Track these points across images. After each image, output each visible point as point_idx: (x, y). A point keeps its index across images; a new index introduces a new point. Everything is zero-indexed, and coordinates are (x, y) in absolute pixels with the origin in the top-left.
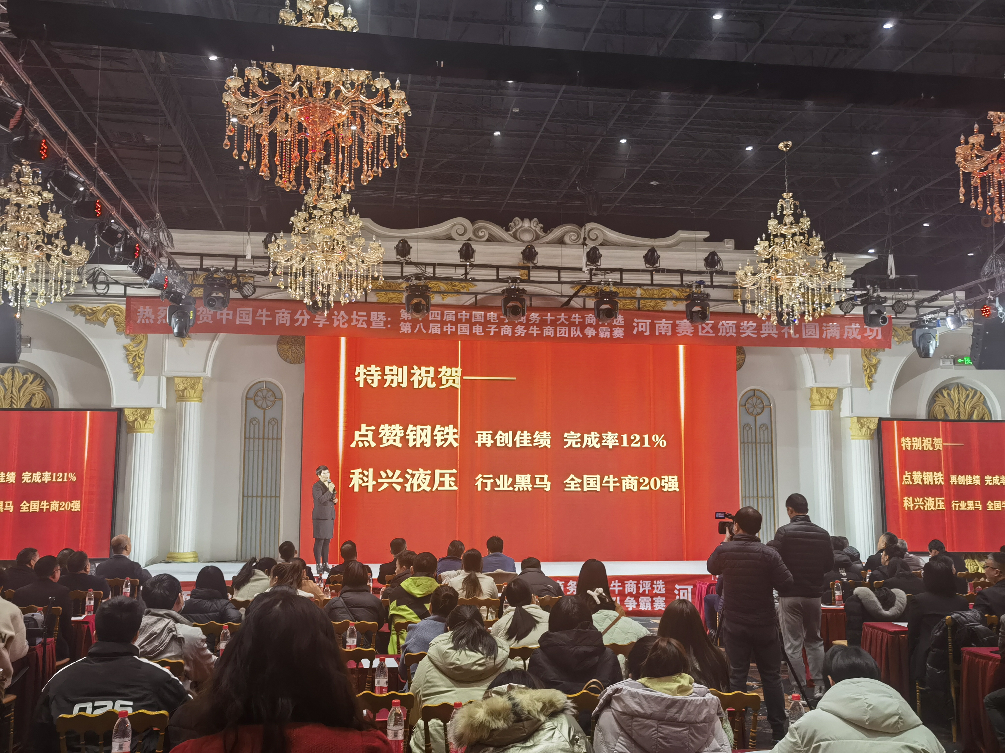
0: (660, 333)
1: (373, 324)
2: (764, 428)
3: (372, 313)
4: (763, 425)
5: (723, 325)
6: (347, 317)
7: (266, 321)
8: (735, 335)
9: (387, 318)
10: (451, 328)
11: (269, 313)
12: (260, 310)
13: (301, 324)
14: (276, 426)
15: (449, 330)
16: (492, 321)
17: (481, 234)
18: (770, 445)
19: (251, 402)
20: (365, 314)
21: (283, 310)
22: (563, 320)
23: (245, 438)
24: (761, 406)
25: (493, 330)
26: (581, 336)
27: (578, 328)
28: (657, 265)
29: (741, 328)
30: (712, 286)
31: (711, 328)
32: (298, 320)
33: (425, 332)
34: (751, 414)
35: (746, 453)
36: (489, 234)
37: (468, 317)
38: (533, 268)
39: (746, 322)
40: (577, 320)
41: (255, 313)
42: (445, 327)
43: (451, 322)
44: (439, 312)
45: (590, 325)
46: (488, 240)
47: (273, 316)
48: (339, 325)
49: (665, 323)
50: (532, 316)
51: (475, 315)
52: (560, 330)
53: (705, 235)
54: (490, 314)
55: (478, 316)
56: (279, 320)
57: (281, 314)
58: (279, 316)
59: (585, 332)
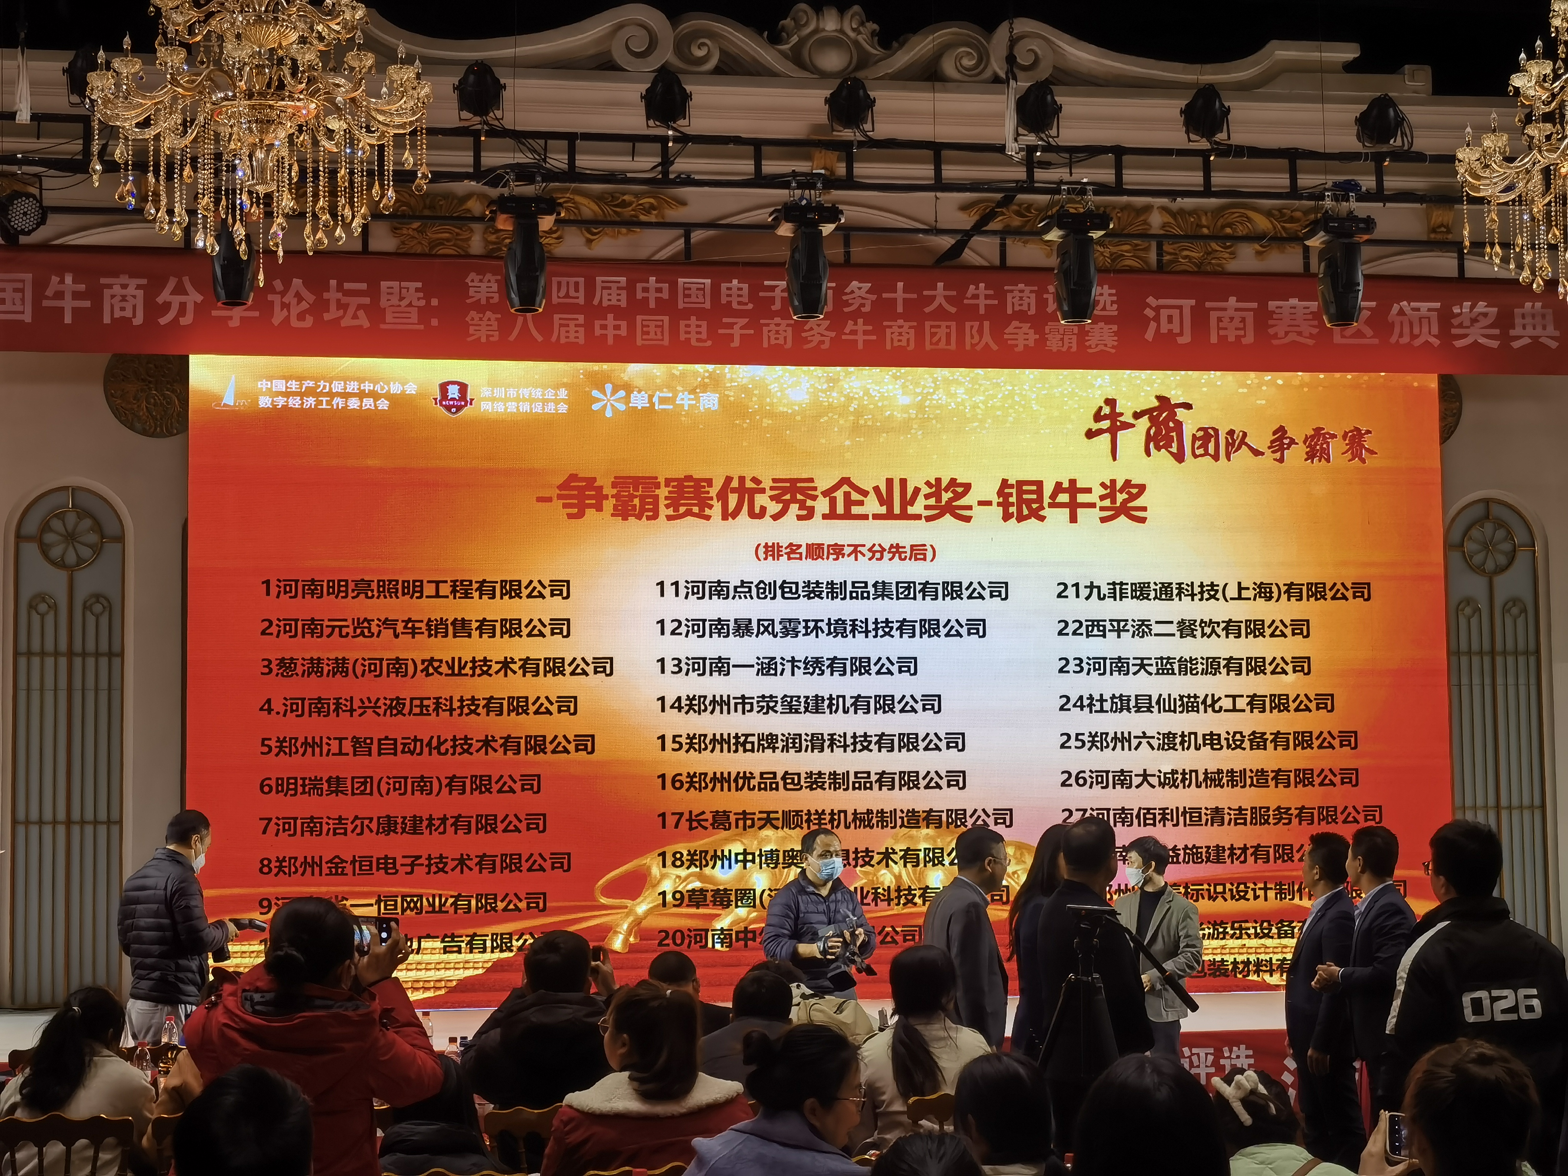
0: (1222, 339)
1: (389, 318)
2: (1515, 611)
3: (384, 284)
4: (1515, 601)
5: (1401, 312)
6: (310, 297)
7: (75, 310)
8: (1436, 342)
9: (427, 298)
10: (618, 327)
11: (82, 287)
12: (55, 279)
13: (176, 320)
14: (104, 620)
15: (610, 333)
16: (735, 306)
17: (700, 53)
18: (1532, 659)
19: (31, 550)
20: (363, 286)
21: (124, 279)
22: (940, 300)
23: (16, 654)
24: (1506, 547)
25: (737, 332)
26: (995, 347)
27: (986, 324)
28: (1221, 136)
29: (1455, 322)
30: (1379, 195)
31: (1368, 322)
32: (167, 306)
33: (540, 338)
34: (1479, 569)
35: (1465, 680)
36: (722, 51)
37: (665, 295)
38: (861, 144)
39: (1467, 304)
40: (982, 302)
41: (40, 287)
42: (597, 323)
43: (616, 310)
44: (581, 280)
45: (1021, 316)
46: (718, 71)
47: (95, 294)
48: (287, 319)
49: (1237, 310)
50: (852, 292)
51: (685, 289)
52: (933, 330)
53: (1348, 53)
54: (729, 285)
55: (693, 292)
56: (112, 306)
57: (117, 289)
58: (113, 297)
59: (1006, 336)
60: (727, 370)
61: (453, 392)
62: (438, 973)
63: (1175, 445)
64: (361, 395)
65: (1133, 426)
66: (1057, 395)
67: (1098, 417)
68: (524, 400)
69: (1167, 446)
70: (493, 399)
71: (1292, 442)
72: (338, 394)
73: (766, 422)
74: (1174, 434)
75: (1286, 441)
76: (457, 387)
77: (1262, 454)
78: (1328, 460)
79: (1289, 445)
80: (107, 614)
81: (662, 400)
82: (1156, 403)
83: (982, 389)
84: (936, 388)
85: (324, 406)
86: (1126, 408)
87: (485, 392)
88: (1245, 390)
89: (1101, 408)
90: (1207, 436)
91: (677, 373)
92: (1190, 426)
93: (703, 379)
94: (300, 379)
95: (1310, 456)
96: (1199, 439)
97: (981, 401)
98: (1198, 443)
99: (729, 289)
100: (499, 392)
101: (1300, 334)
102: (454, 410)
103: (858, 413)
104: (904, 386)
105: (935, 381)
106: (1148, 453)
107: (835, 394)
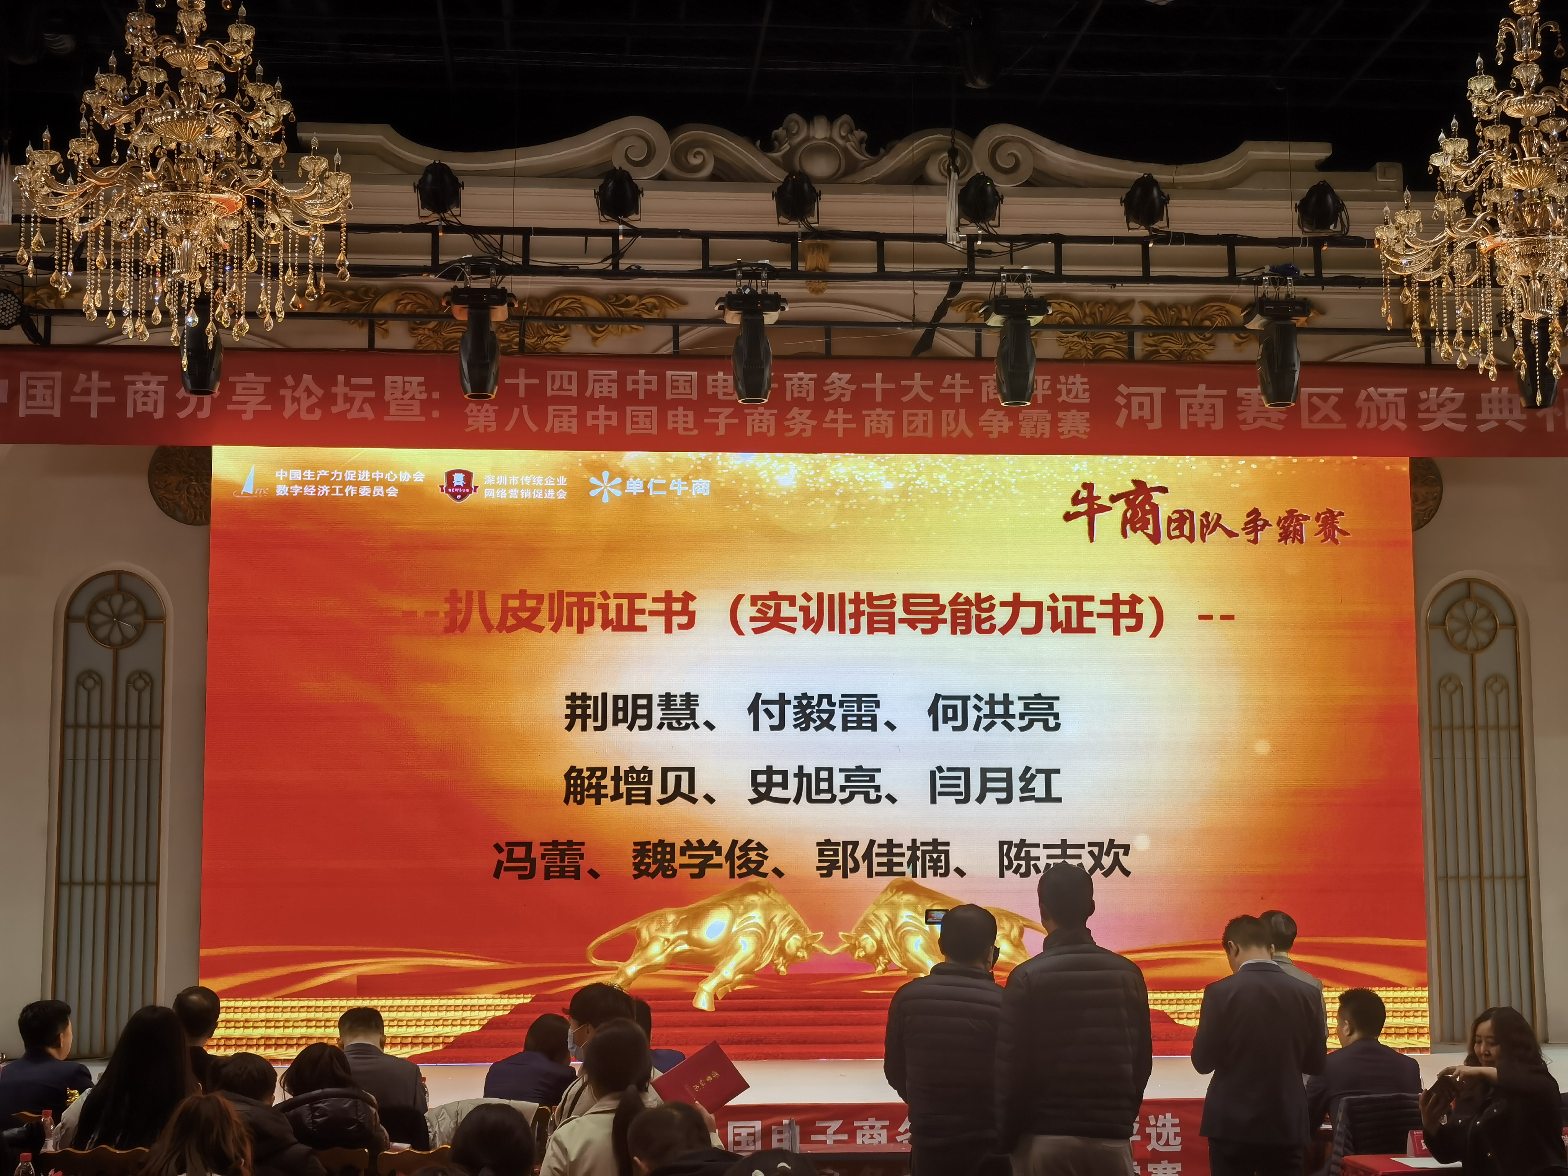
0: (1193, 425)
1: (393, 410)
2: (1497, 686)
3: (388, 379)
4: (1496, 677)
5: (1369, 398)
6: (320, 392)
7: (100, 405)
8: (1403, 426)
9: (429, 391)
10: (608, 418)
11: (107, 384)
12: (82, 377)
13: (194, 414)
14: (146, 695)
15: (602, 423)
16: (721, 397)
17: (696, 161)
18: (1514, 734)
19: (80, 630)
20: (369, 381)
21: (147, 376)
22: (917, 390)
23: (64, 726)
24: (1488, 625)
25: (722, 421)
26: (970, 434)
27: (962, 412)
28: (1159, 225)
29: (1422, 407)
30: (1317, 280)
31: (1335, 408)
32: (184, 403)
33: (534, 428)
34: (1462, 647)
35: (1447, 754)
36: (716, 159)
37: (654, 387)
38: (805, 236)
39: (1433, 390)
40: (958, 391)
41: (68, 385)
42: (590, 414)
43: (608, 403)
44: (574, 374)
46: (714, 177)
47: (120, 391)
48: (298, 412)
49: (1206, 396)
50: (833, 383)
51: (673, 381)
52: (911, 418)
53: (1320, 152)
54: (714, 377)
55: (681, 384)
56: (135, 401)
57: (140, 385)
58: (136, 392)
59: (981, 424)
60: (718, 458)
61: (459, 479)
62: (436, 1029)
63: (1150, 527)
64: (372, 483)
65: (1109, 509)
66: (1036, 479)
67: (1076, 500)
68: (525, 487)
69: (1144, 528)
70: (496, 486)
71: (1266, 523)
72: (350, 483)
73: (755, 507)
74: (1150, 517)
75: (1260, 523)
76: (462, 476)
77: (1237, 535)
78: (1301, 541)
79: (1263, 527)
80: (148, 689)
81: (657, 487)
82: (1132, 487)
83: (963, 474)
84: (919, 474)
85: (337, 494)
86: (1103, 492)
87: (489, 479)
88: (1220, 475)
89: (1078, 492)
90: (1182, 518)
91: (671, 461)
92: (1165, 509)
93: (696, 466)
94: (315, 469)
95: (1284, 537)
96: (1175, 521)
97: (962, 487)
98: (1173, 525)
99: (716, 380)
100: (501, 480)
101: (1268, 419)
102: (459, 497)
103: (845, 497)
104: (888, 472)
105: (918, 467)
106: (1124, 534)
107: (821, 480)
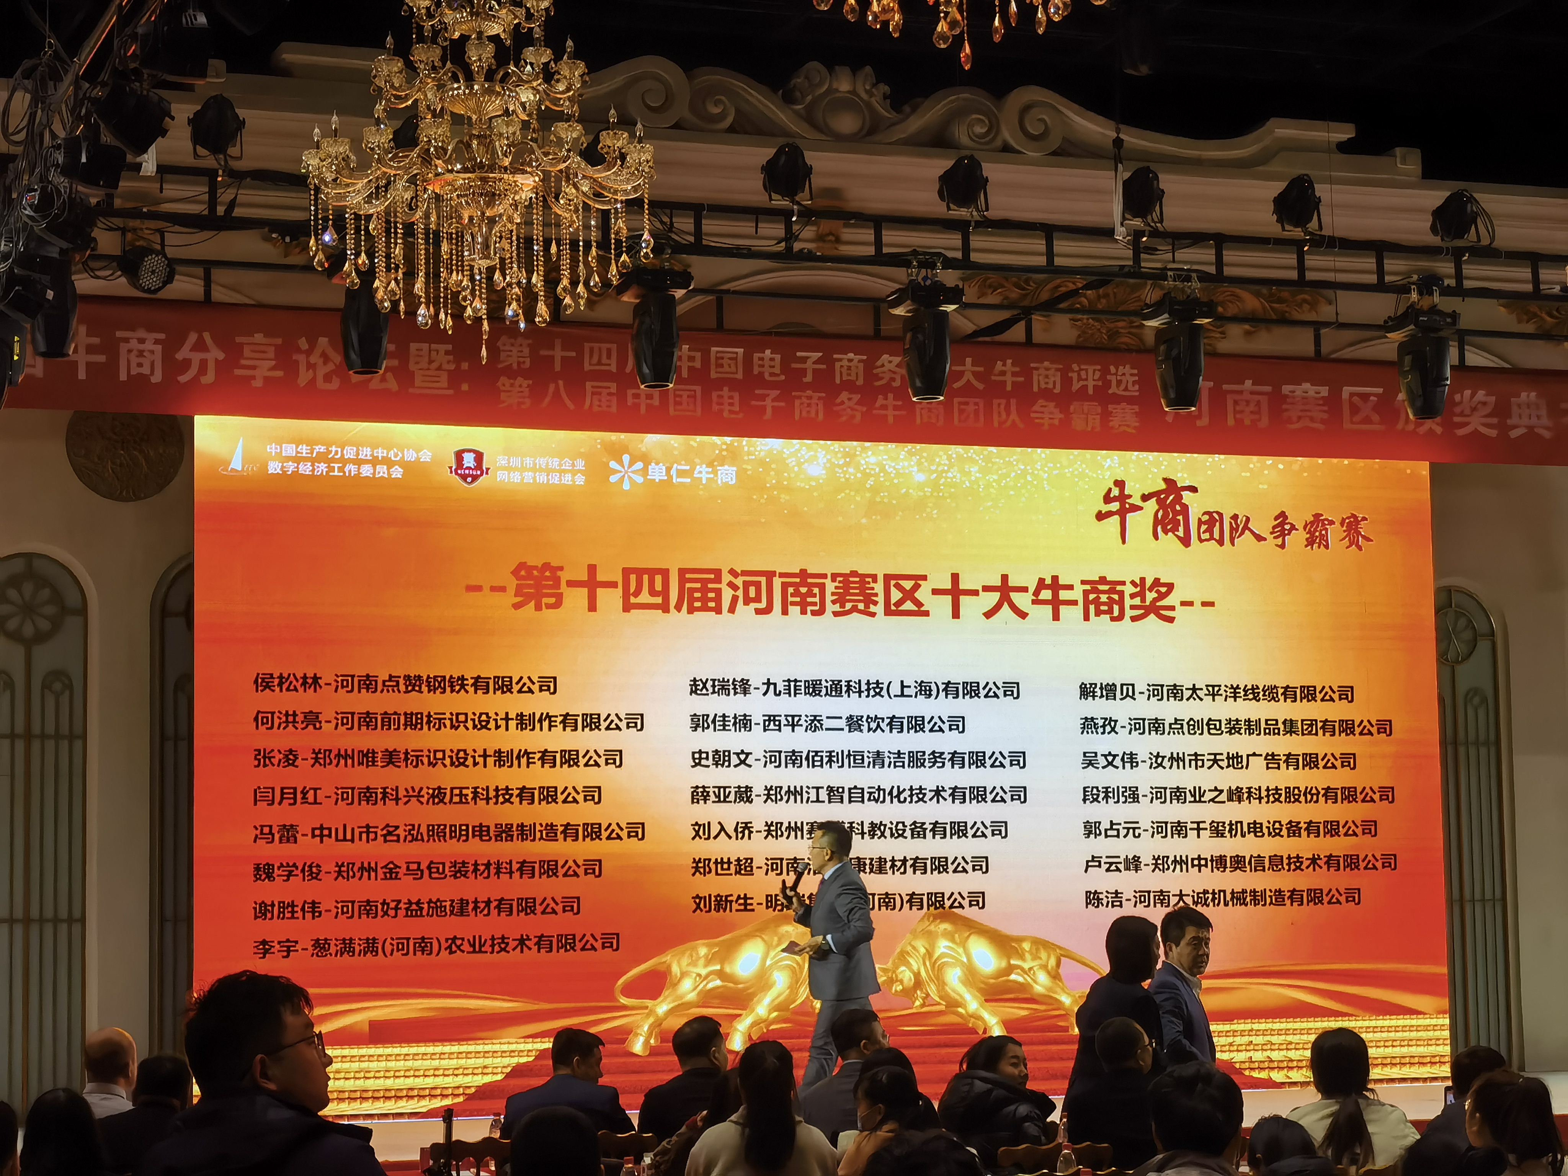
0: (1239, 422)
1: (418, 382)
2: (1476, 701)
4: (1476, 691)
6: (337, 358)
7: (89, 365)
8: (1439, 430)
9: (458, 361)
10: (649, 397)
11: (96, 340)
13: (196, 379)
14: (65, 700)
15: (643, 402)
16: (767, 377)
17: (716, 110)
18: (1493, 750)
21: (141, 333)
22: (968, 376)
24: (1468, 635)
25: (769, 404)
26: (1021, 425)
27: (1013, 402)
28: (1314, 226)
29: (1457, 410)
30: (1459, 291)
31: (1375, 408)
32: (186, 364)
33: (571, 407)
36: (737, 110)
37: (698, 364)
38: (978, 224)
39: (1468, 393)
40: (1009, 379)
42: (629, 392)
44: (613, 347)
45: (1047, 394)
46: (731, 129)
47: (111, 348)
48: (313, 380)
49: (1252, 393)
50: (883, 365)
51: (717, 358)
52: (962, 407)
53: (1344, 133)
54: (761, 355)
55: (725, 362)
56: (129, 361)
57: (134, 344)
58: (130, 351)
59: (1033, 415)
60: (744, 443)
61: (469, 460)
62: (456, 1079)
63: (1181, 529)
64: (374, 462)
65: (1141, 508)
66: (1068, 475)
67: (1107, 499)
68: (541, 470)
69: (1174, 530)
70: (509, 469)
71: (1293, 527)
72: (350, 461)
73: (784, 497)
74: (1180, 518)
75: (1287, 527)
76: (472, 455)
77: (1265, 539)
78: (1327, 547)
79: (1290, 531)
80: (67, 693)
81: (681, 473)
82: (1163, 486)
83: (995, 467)
84: (950, 466)
85: (336, 473)
86: (1136, 491)
87: (502, 461)
88: (1248, 474)
89: (1110, 490)
90: (1212, 520)
91: (695, 445)
92: (1196, 510)
93: (721, 450)
94: (311, 443)
95: (1310, 542)
96: (1205, 523)
97: (994, 481)
98: (1204, 527)
99: (762, 359)
100: (515, 461)
101: (1312, 419)
102: (469, 479)
103: (875, 490)
104: (919, 463)
105: (949, 458)
106: (1156, 536)
107: (851, 470)
